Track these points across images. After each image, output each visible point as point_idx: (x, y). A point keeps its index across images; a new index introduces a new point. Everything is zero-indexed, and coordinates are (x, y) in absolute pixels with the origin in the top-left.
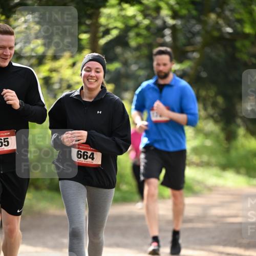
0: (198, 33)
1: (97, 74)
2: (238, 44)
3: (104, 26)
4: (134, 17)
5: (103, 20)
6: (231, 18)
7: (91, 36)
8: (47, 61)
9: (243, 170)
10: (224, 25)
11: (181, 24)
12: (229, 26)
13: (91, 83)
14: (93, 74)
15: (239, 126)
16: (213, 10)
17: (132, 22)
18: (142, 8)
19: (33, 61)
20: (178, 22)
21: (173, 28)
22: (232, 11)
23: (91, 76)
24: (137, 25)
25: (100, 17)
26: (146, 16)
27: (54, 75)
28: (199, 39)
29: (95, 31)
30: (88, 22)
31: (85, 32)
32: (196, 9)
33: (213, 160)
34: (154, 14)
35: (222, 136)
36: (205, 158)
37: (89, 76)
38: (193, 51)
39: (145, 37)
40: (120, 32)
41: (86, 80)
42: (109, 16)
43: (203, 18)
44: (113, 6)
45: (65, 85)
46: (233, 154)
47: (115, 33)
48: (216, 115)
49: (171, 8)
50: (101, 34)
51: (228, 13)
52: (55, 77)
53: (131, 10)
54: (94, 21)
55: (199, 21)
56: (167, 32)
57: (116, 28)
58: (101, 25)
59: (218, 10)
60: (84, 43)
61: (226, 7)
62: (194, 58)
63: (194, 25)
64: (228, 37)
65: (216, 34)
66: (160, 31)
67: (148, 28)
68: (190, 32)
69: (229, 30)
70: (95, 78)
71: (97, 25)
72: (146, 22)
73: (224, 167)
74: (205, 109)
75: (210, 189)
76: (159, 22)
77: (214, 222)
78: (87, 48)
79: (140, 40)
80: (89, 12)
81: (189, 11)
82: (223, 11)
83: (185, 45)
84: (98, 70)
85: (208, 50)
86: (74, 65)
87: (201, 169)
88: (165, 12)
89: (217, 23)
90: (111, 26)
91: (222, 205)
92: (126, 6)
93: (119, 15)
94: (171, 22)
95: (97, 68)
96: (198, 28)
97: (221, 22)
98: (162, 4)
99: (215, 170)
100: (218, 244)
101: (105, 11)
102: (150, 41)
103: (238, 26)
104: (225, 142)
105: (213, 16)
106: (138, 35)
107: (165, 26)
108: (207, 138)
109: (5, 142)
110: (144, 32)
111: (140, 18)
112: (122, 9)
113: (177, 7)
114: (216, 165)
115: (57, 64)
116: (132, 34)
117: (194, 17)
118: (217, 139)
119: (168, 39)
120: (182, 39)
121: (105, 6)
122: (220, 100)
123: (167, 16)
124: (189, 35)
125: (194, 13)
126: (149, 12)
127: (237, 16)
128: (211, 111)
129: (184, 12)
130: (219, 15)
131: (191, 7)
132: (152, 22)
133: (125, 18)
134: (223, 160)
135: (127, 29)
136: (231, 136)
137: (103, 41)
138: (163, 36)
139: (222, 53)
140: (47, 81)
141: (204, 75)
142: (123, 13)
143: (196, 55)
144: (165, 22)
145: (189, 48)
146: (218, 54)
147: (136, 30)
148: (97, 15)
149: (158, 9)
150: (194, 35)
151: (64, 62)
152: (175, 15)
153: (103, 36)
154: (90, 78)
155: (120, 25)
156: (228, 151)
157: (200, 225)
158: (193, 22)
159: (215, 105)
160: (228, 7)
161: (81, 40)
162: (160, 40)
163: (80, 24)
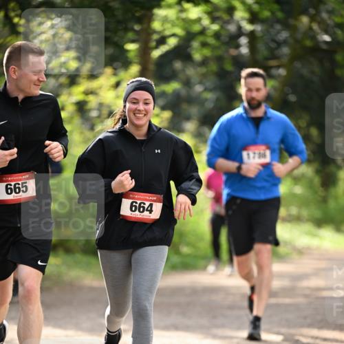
0: (285, 42)
1: (146, 107)
2: (339, 57)
3: (158, 33)
4: (199, 20)
5: (156, 25)
6: (329, 22)
7: (140, 47)
8: (81, 80)
10: (319, 31)
11: (262, 31)
12: (327, 32)
13: (138, 119)
14: (141, 107)
15: (339, 168)
16: (304, 12)
17: (197, 28)
18: (210, 9)
19: (63, 80)
20: (258, 28)
21: (252, 35)
22: (331, 12)
23: (139, 110)
24: (203, 32)
25: (154, 20)
26: (214, 19)
27: (91, 98)
28: (285, 50)
29: (147, 39)
30: (137, 27)
31: (133, 41)
32: (282, 10)
33: (305, 213)
34: (226, 17)
35: (317, 180)
36: (294, 211)
37: (136, 109)
38: (278, 67)
39: (214, 48)
40: (179, 42)
41: (132, 114)
42: (165, 20)
43: (292, 21)
44: (169, 6)
45: (105, 112)
46: (332, 204)
47: (172, 42)
49: (249, 9)
50: (154, 44)
51: (325, 15)
52: (93, 101)
53: (194, 12)
54: (145, 26)
55: (286, 26)
56: (244, 41)
57: (174, 35)
58: (155, 32)
59: (312, 11)
60: (131, 55)
61: (322, 7)
62: (279, 76)
63: (278, 32)
64: (324, 47)
65: (308, 43)
66: (233, 40)
67: (217, 35)
68: (274, 41)
69: (327, 38)
70: (144, 112)
71: (148, 32)
72: (215, 27)
73: (320, 223)
75: (301, 252)
76: (232, 28)
77: (306, 296)
78: (135, 63)
79: (207, 52)
80: (137, 14)
81: (273, 13)
82: (318, 12)
83: (267, 59)
84: (147, 102)
85: (298, 65)
86: (117, 85)
87: (289, 225)
88: (240, 14)
89: (311, 29)
90: (167, 33)
91: (317, 273)
92: (187, 5)
93: (178, 18)
94: (248, 27)
95: (146, 99)
96: (284, 35)
97: (315, 26)
98: (237, 4)
99: (308, 227)
100: (310, 326)
101: (160, 13)
102: (219, 52)
103: (339, 32)
104: (321, 189)
105: (305, 20)
106: (204, 45)
107: (240, 32)
108: (296, 184)
109: (23, 187)
110: (211, 41)
111: (206, 22)
112: (183, 10)
113: (256, 7)
114: (308, 220)
115: (94, 84)
116: (195, 44)
117: (278, 21)
118: (310, 185)
119: (244, 50)
120: (263, 51)
121: (159, 6)
122: (314, 132)
123: (243, 19)
124: (273, 45)
125: (280, 15)
126: (218, 14)
127: (338, 20)
129: (266, 14)
130: (313, 19)
131: (276, 7)
132: (222, 27)
133: (187, 22)
134: (318, 214)
135: (189, 37)
136: (328, 181)
137: (156, 54)
138: (238, 46)
139: (317, 69)
140: (81, 107)
141: (292, 98)
142: (184, 15)
143: (282, 72)
144: (240, 28)
145: (273, 63)
146: (311, 70)
147: (201, 38)
148: (149, 18)
149: (231, 10)
150: (279, 44)
151: (106, 80)
152: (253, 19)
153: (157, 47)
154: (137, 112)
156: (324, 200)
157: (287, 301)
158: (278, 27)
159: (307, 138)
160: (326, 6)
161: (127, 51)
162: (233, 52)
163: (126, 30)
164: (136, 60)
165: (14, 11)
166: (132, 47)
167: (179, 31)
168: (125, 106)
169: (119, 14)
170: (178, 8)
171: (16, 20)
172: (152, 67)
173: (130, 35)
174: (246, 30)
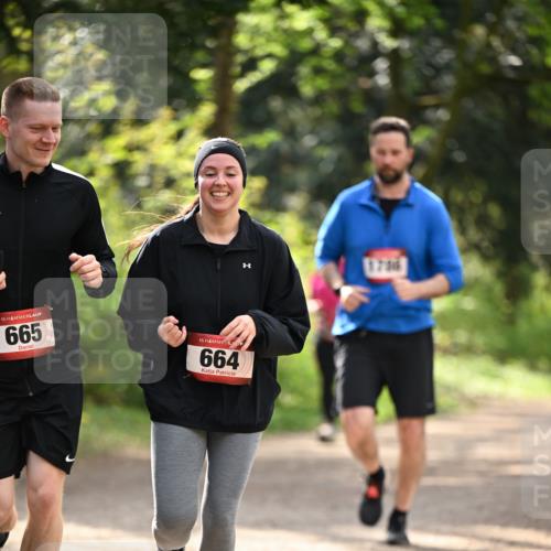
0: (448, 67)
1: (230, 181)
2: (534, 91)
3: (245, 52)
4: (309, 32)
5: (242, 40)
6: (518, 34)
7: (216, 75)
8: (121, 128)
9: (543, 364)
10: (502, 49)
11: (410, 49)
12: (514, 51)
13: (218, 200)
14: (222, 179)
15: (534, 268)
16: (478, 18)
17: (306, 44)
18: (327, 14)
19: (92, 128)
20: (404, 44)
21: (394, 56)
22: (521, 19)
23: (218, 186)
24: (316, 51)
25: (237, 32)
26: (334, 31)
27: (137, 157)
28: (448, 80)
29: (226, 63)
30: (210, 43)
31: (204, 66)
32: (443, 16)
33: (480, 340)
34: (352, 26)
35: (499, 289)
36: (462, 337)
37: (214, 185)
38: (437, 107)
39: (333, 76)
40: (277, 66)
41: (207, 195)
42: (256, 31)
43: (458, 34)
44: (263, 9)
45: (160, 179)
46: (523, 326)
47: (267, 67)
48: (485, 244)
49: (390, 14)
50: (237, 70)
51: (511, 24)
52: (140, 161)
53: (302, 19)
54: (223, 41)
55: (450, 41)
56: (381, 65)
57: (270, 56)
58: (239, 51)
59: (490, 17)
60: (201, 88)
61: (506, 11)
62: (439, 121)
63: (438, 51)
64: (511, 74)
65: (485, 69)
66: (364, 63)
67: (338, 56)
68: (429, 65)
69: (515, 61)
70: (226, 189)
71: (230, 50)
72: (336, 43)
73: (503, 356)
74: (463, 231)
75: (474, 403)
76: (363, 44)
77: (481, 474)
78: (208, 100)
79: (322, 83)
80: (211, 22)
81: (428, 20)
82: (501, 19)
83: (419, 94)
84: (232, 172)
85: (468, 103)
86: (179, 135)
87: (454, 360)
88: (376, 22)
89: (489, 45)
90: (259, 52)
91: (498, 437)
92: (291, 9)
93: (276, 29)
94: (388, 43)
95: (229, 168)
96: (446, 56)
97: (496, 42)
98: (372, 7)
99: (485, 363)
100: (489, 521)
101: (247, 19)
102: (341, 84)
103: (534, 51)
104: (505, 301)
105: (479, 31)
106: (318, 71)
107: (376, 51)
110: (330, 65)
111: (321, 34)
112: (284, 16)
113: (401, 11)
114: (484, 353)
115: (142, 135)
116: (304, 70)
117: (437, 34)
118: (488, 296)
119: (383, 80)
120: (412, 81)
121: (246, 9)
122: (494, 211)
123: (381, 30)
124: (428, 72)
125: (439, 23)
126: (340, 22)
127: (532, 31)
128: (474, 234)
129: (417, 22)
130: (492, 29)
131: (432, 10)
132: (347, 43)
133: (291, 36)
134: (500, 342)
135: (294, 59)
136: (517, 289)
137: (241, 86)
138: (372, 74)
139: (499, 110)
140: (121, 171)
141: (460, 157)
142: (286, 24)
143: (443, 115)
144: (375, 44)
145: (428, 100)
146: (490, 112)
147: (314, 61)
148: (230, 28)
149: (361, 15)
150: (439, 70)
151: (160, 127)
152: (397, 29)
153: (242, 75)
154: (215, 189)
155: (278, 49)
156: (511, 320)
157: (451, 481)
158: (437, 43)
159: (483, 221)
160: (513, 10)
161: (195, 81)
162: (365, 83)
163: (194, 47)
164: (209, 97)
165: (13, 16)
166: (202, 75)
167: (278, 50)
168: (196, 184)
169: (182, 22)
170: (276, 12)
171: (17, 32)
172: (234, 107)
173: (200, 56)
174: (384, 48)
